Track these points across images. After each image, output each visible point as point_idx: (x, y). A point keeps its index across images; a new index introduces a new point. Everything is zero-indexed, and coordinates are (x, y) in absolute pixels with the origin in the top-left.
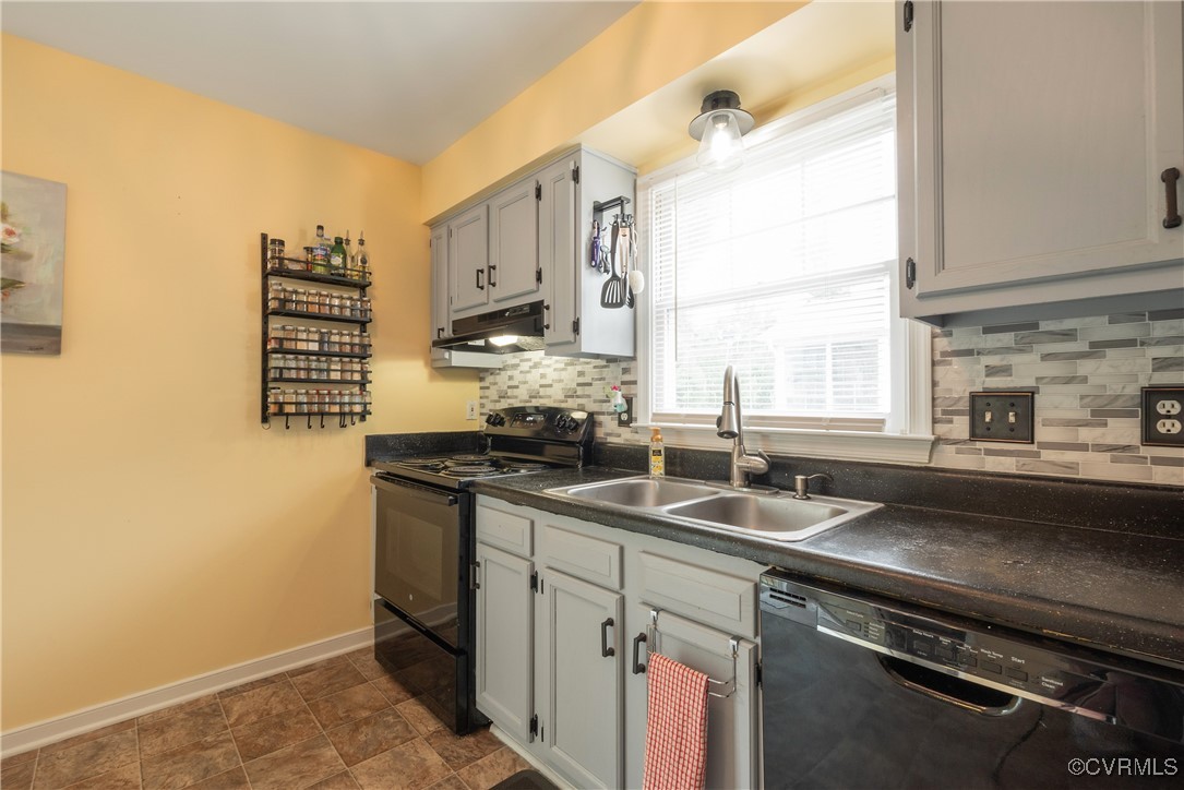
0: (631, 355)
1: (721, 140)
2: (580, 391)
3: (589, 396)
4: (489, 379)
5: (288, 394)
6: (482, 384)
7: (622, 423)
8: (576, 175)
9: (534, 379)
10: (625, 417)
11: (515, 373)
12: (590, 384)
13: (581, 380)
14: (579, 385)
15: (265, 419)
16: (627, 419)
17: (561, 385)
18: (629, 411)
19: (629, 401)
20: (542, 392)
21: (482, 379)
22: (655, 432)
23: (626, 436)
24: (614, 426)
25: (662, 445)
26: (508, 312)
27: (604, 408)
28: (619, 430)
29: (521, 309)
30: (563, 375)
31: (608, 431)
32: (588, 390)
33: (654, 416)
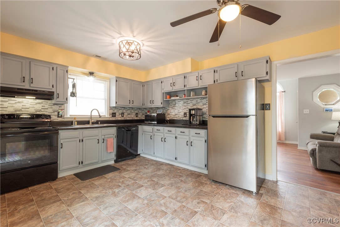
3: (47, 111)
8: (67, 72)
10: (60, 116)
14: (42, 109)
17: (34, 108)
20: (23, 110)
22: (75, 118)
23: (60, 119)
24: (56, 117)
25: (76, 120)
26: (36, 91)
27: (53, 114)
28: (59, 118)
29: (44, 91)
30: (35, 106)
31: (53, 119)
32: (46, 110)
33: (70, 115)
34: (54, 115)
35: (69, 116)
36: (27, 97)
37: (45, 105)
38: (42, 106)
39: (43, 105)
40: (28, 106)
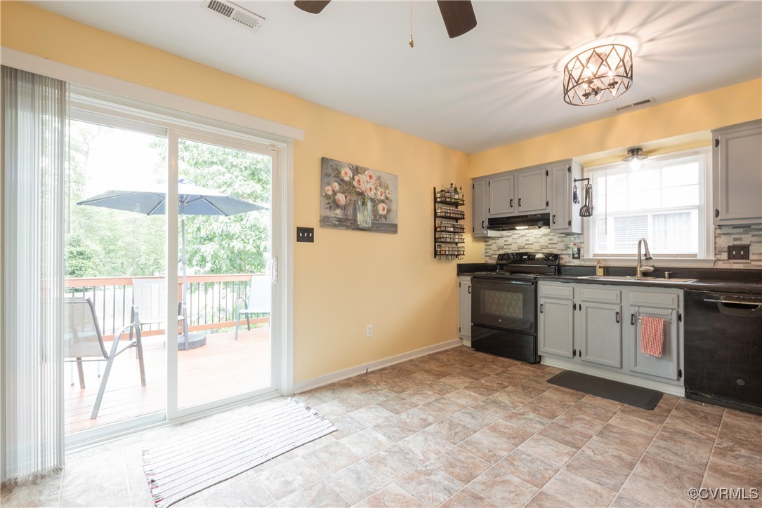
0: (580, 232)
1: (635, 162)
2: (550, 246)
3: (556, 248)
4: (491, 242)
5: (445, 247)
6: (486, 244)
7: (574, 258)
8: (570, 170)
9: (522, 242)
10: (577, 256)
11: (509, 239)
12: (556, 244)
13: (551, 242)
14: (549, 244)
15: (435, 257)
16: (578, 255)
17: (539, 244)
18: (579, 253)
19: (579, 250)
20: (526, 246)
21: (486, 242)
22: (599, 260)
23: (576, 262)
24: (571, 258)
25: (602, 265)
26: (526, 216)
27: (565, 252)
28: (573, 260)
29: (535, 215)
30: (540, 240)
31: (567, 261)
32: (554, 246)
33: (594, 255)
34: (567, 254)
35: (591, 257)
36: (517, 228)
37: (553, 237)
38: (550, 240)
39: (550, 237)
40: (532, 240)
